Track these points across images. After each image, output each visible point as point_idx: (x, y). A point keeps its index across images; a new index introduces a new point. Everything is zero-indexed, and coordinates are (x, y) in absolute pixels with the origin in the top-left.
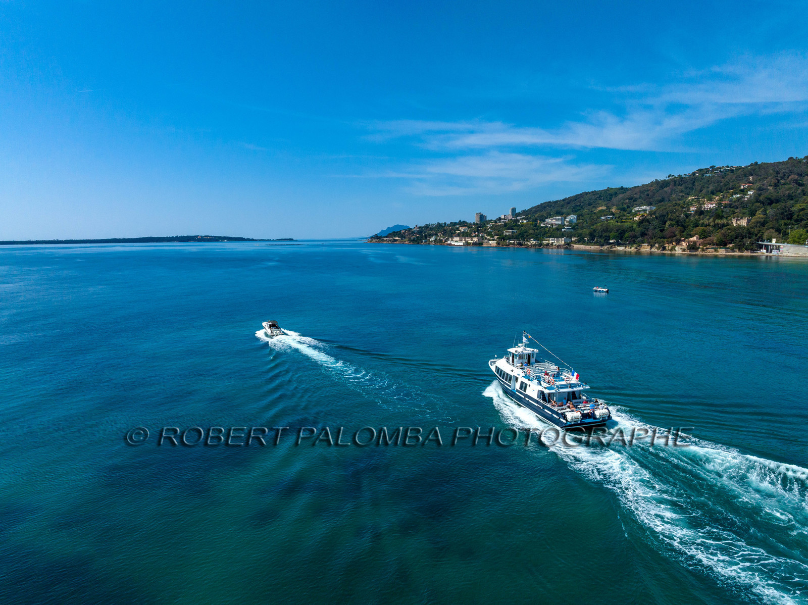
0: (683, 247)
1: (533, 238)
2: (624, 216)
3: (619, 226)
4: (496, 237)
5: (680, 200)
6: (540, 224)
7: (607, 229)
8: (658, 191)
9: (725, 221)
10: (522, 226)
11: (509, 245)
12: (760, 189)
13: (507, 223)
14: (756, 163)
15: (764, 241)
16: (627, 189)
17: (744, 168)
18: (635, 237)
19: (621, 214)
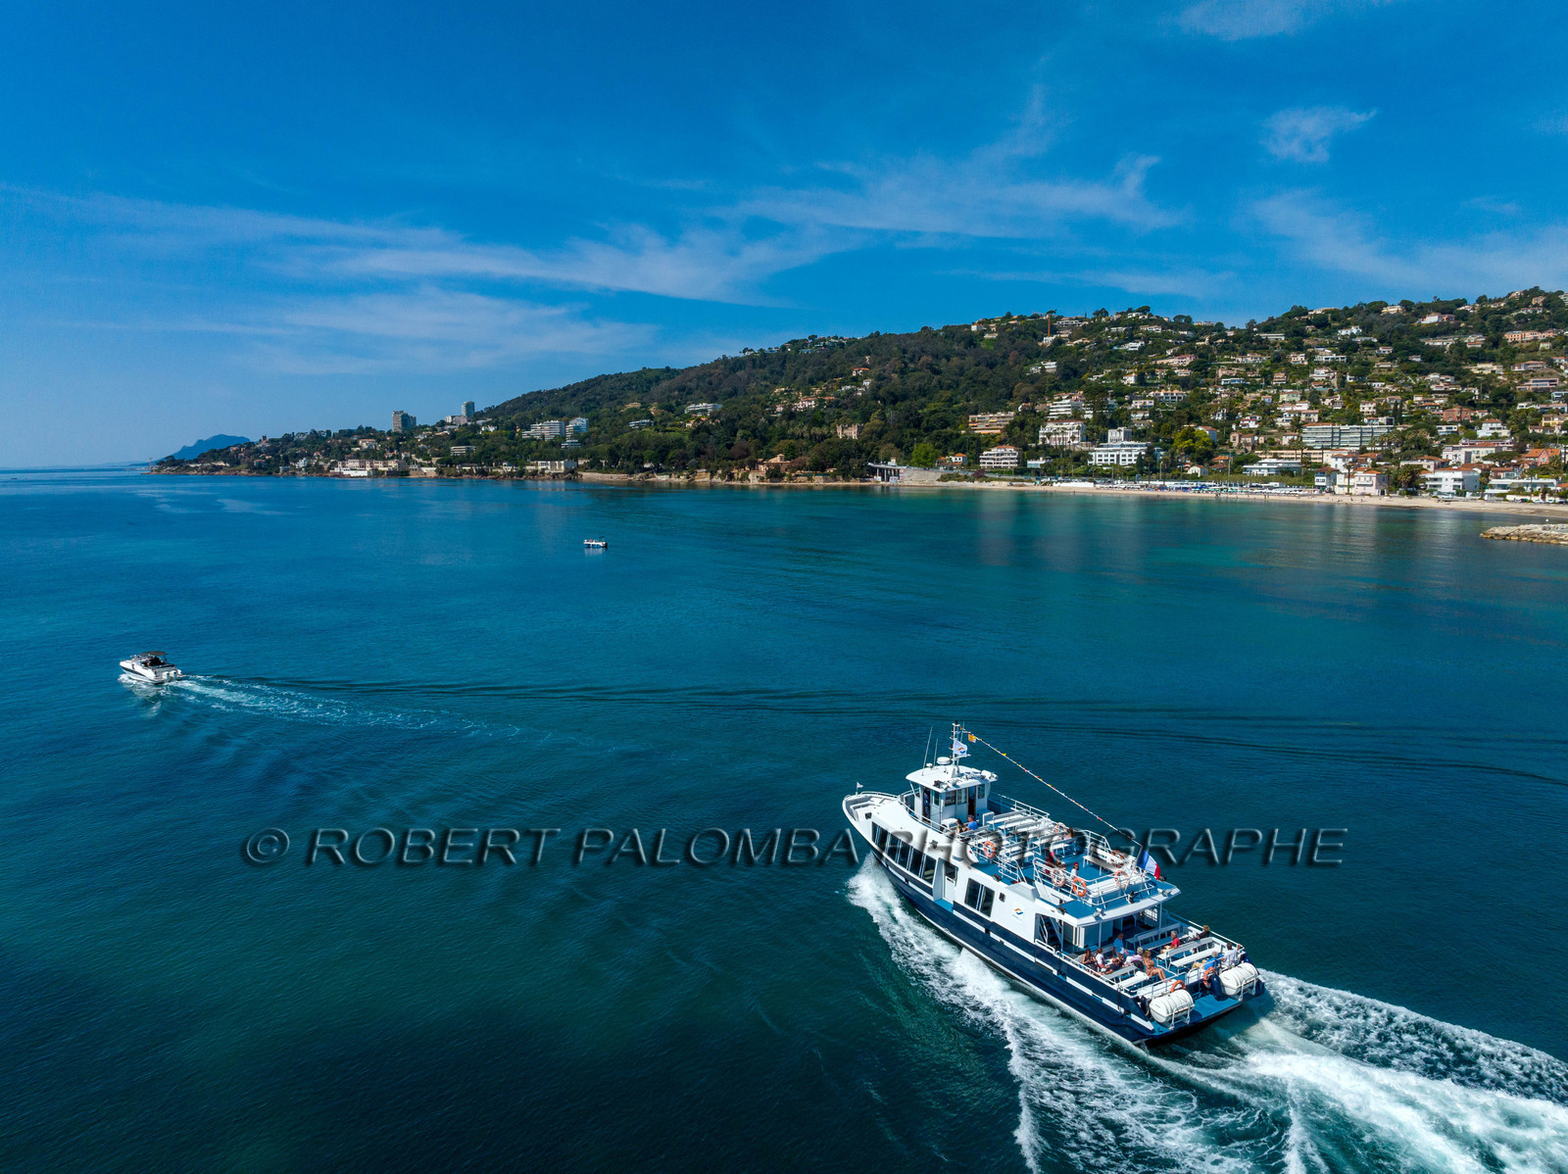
0: (760, 475)
1: (506, 460)
2: (670, 420)
3: (659, 438)
4: (434, 460)
5: (762, 393)
6: (520, 434)
7: (639, 445)
8: (727, 376)
9: (825, 430)
10: (487, 437)
11: (461, 475)
12: (880, 378)
13: (456, 432)
14: (878, 333)
15: (878, 462)
16: (676, 372)
17: (859, 341)
18: (685, 457)
19: (665, 417)
